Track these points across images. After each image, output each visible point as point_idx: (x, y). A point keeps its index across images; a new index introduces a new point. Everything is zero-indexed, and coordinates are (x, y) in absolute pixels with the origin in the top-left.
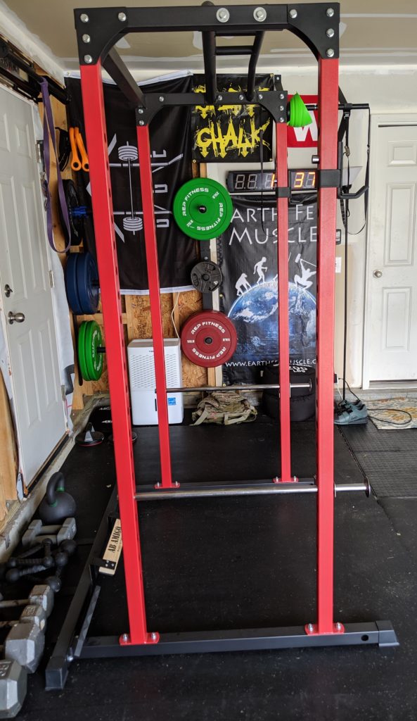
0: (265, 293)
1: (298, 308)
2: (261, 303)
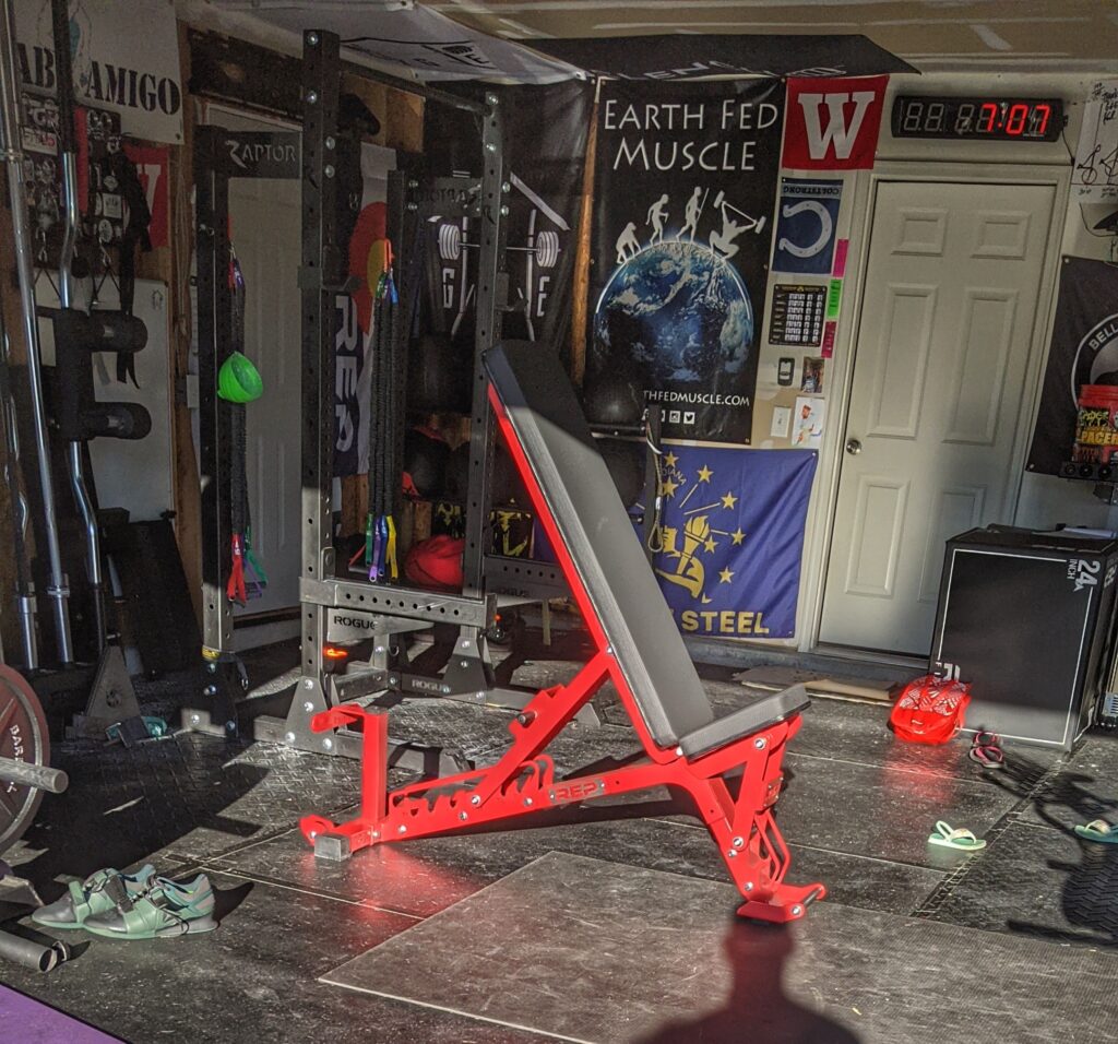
0: (660, 262)
1: (711, 295)
2: (653, 279)
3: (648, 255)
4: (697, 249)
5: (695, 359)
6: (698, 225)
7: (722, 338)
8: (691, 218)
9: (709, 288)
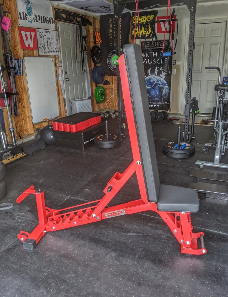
2: (149, 83)
5: (158, 96)
6: (157, 73)
7: (163, 92)
8: (156, 72)
9: (160, 84)
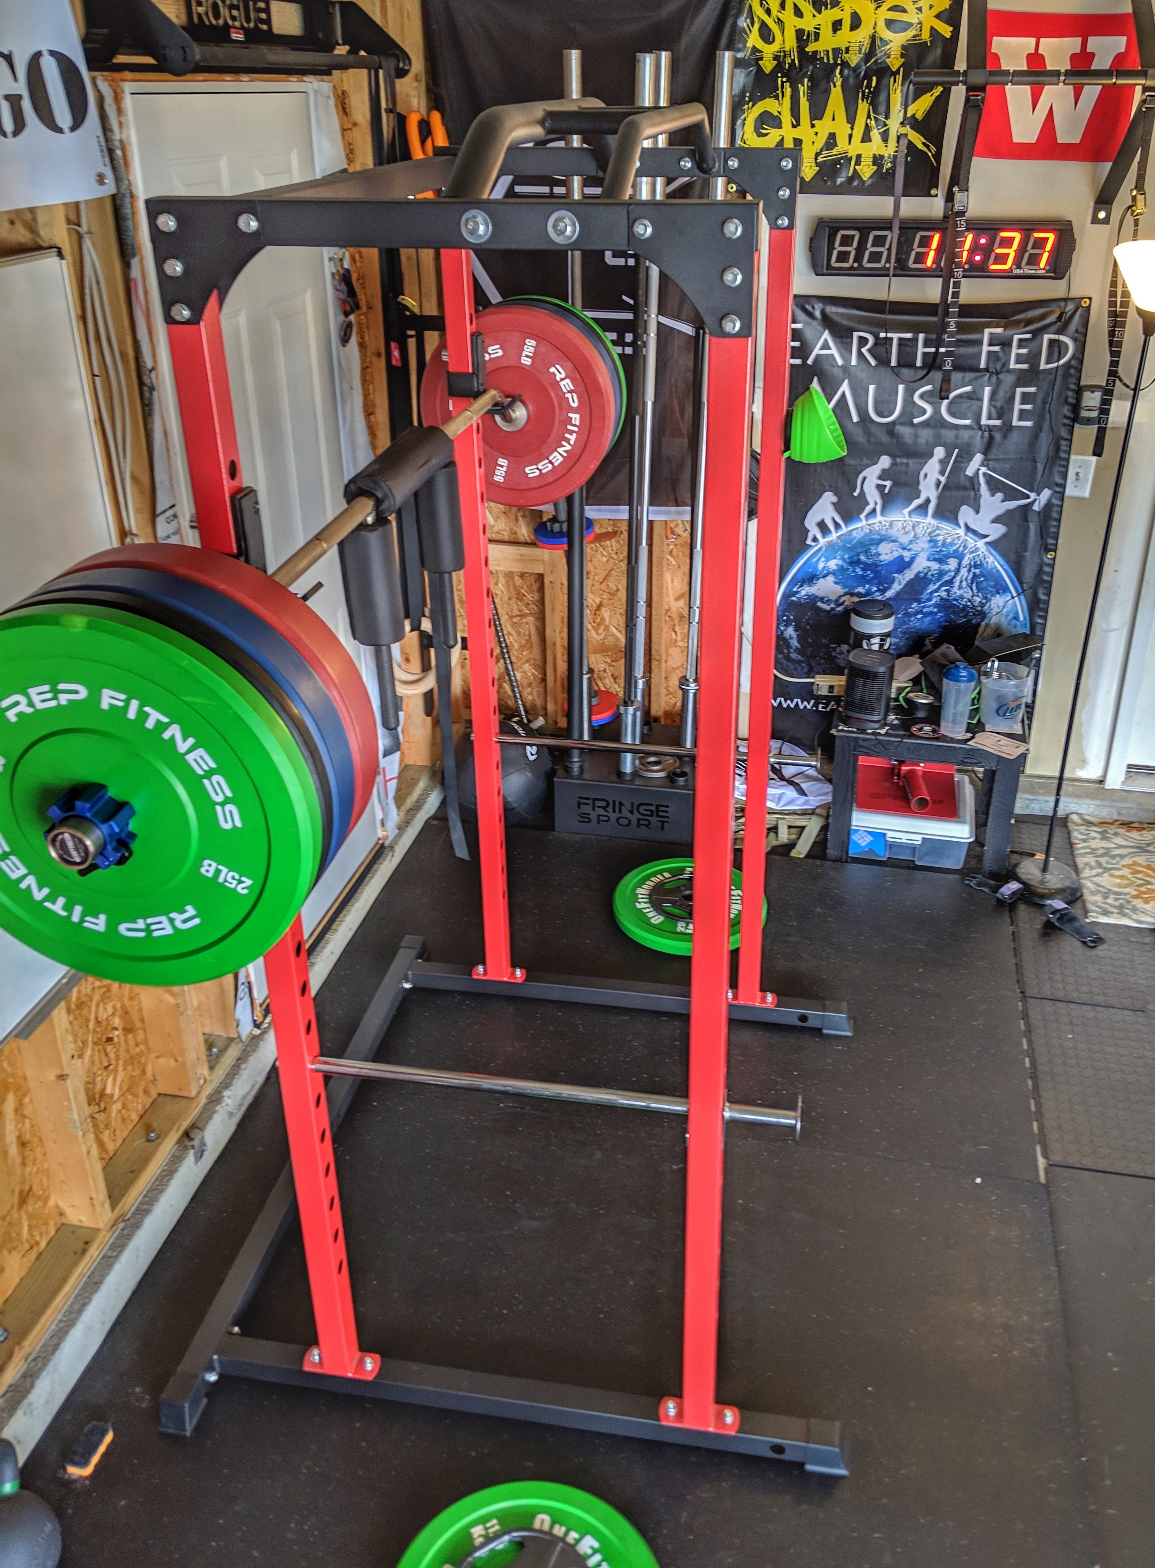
0: (878, 544)
1: (960, 588)
2: (866, 567)
3: (857, 535)
4: (938, 528)
6: (940, 498)
8: (928, 490)
9: (958, 578)
